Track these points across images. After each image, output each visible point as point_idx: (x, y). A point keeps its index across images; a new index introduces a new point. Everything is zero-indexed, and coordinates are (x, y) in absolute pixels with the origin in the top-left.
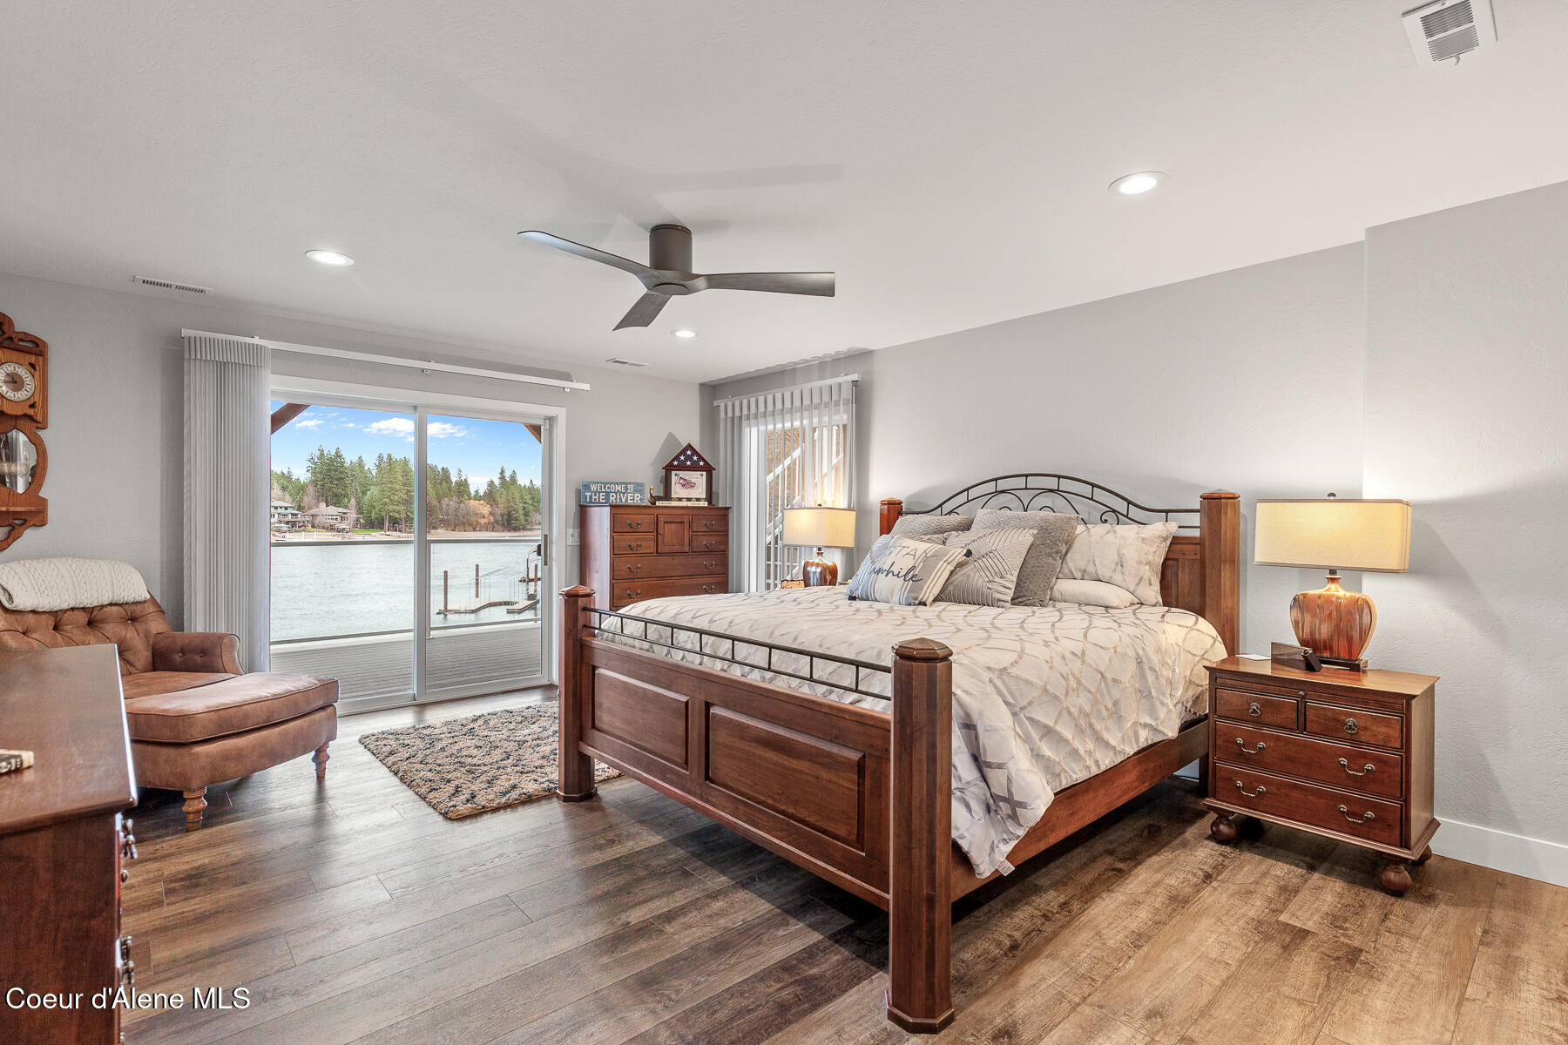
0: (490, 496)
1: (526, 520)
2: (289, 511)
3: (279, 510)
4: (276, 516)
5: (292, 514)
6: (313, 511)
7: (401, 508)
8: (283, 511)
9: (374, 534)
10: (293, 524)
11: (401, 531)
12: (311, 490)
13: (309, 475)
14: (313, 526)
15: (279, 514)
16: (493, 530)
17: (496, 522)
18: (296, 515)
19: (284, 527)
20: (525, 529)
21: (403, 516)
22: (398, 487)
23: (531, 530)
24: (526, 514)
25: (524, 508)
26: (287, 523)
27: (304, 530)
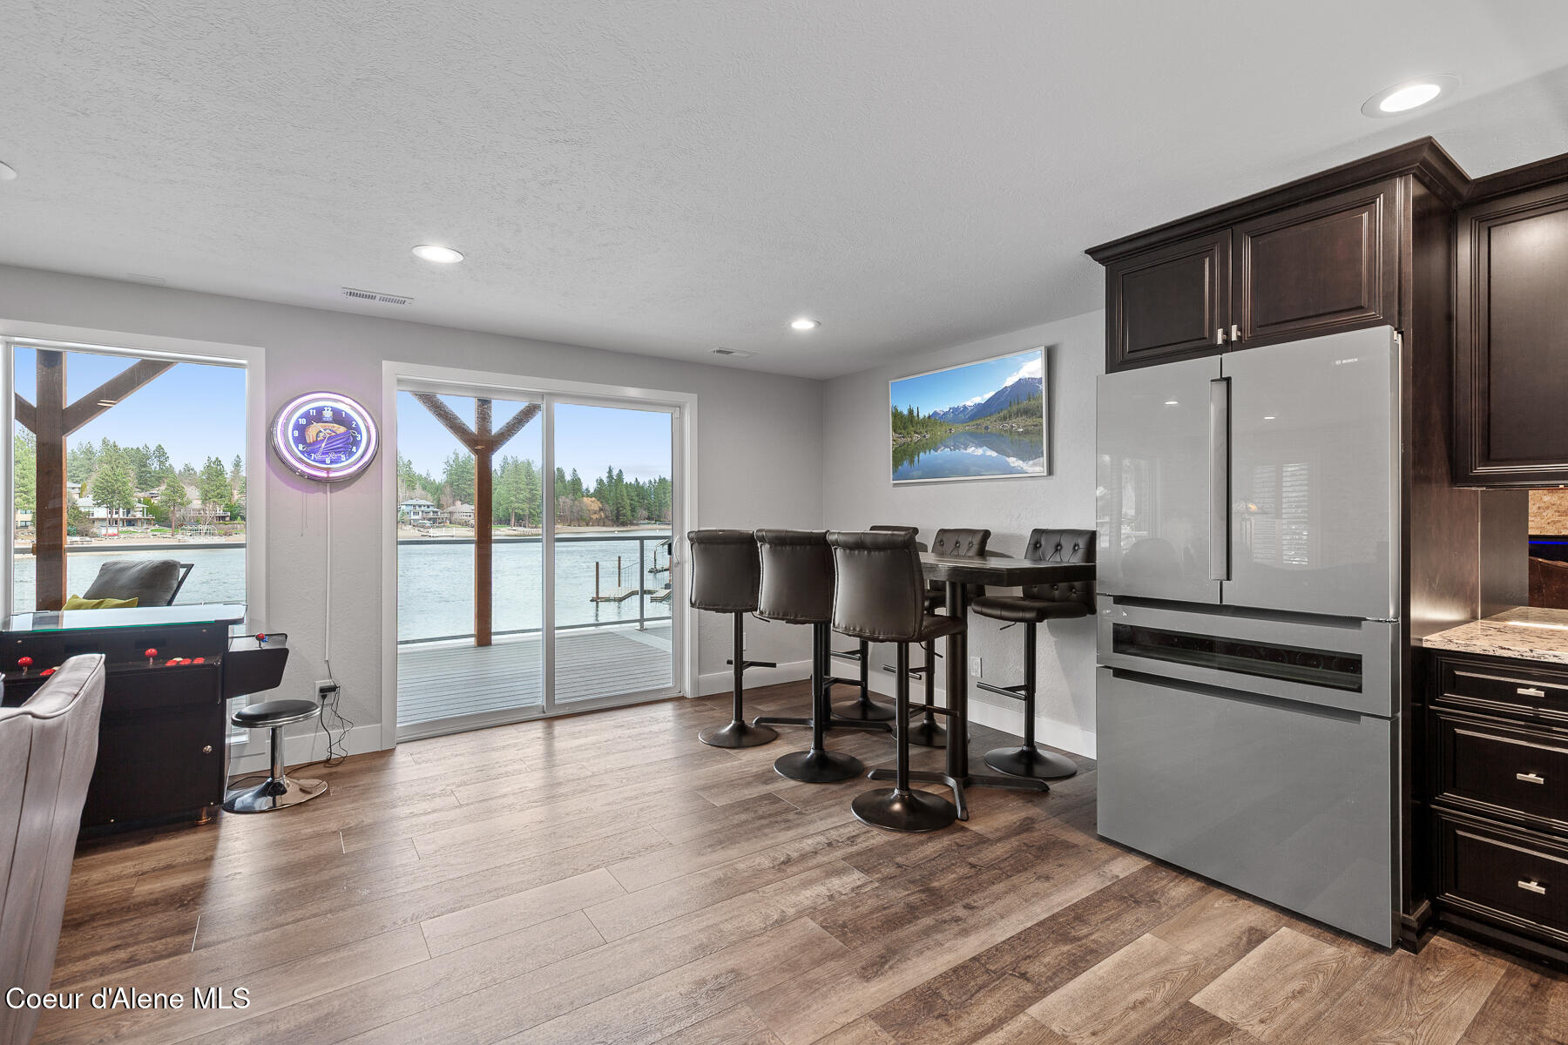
0: (600, 493)
1: (633, 516)
2: (431, 509)
3: (423, 508)
4: (420, 513)
5: (433, 512)
6: (451, 509)
7: (525, 506)
8: (425, 509)
9: (502, 529)
10: (434, 520)
11: (525, 527)
12: (448, 490)
13: (445, 476)
14: (450, 523)
15: (423, 512)
16: (604, 526)
17: (607, 517)
18: (437, 512)
19: (428, 523)
20: (632, 524)
21: (527, 512)
22: (523, 487)
23: (637, 524)
24: (633, 510)
25: (631, 504)
26: (429, 520)
27: (444, 526)
